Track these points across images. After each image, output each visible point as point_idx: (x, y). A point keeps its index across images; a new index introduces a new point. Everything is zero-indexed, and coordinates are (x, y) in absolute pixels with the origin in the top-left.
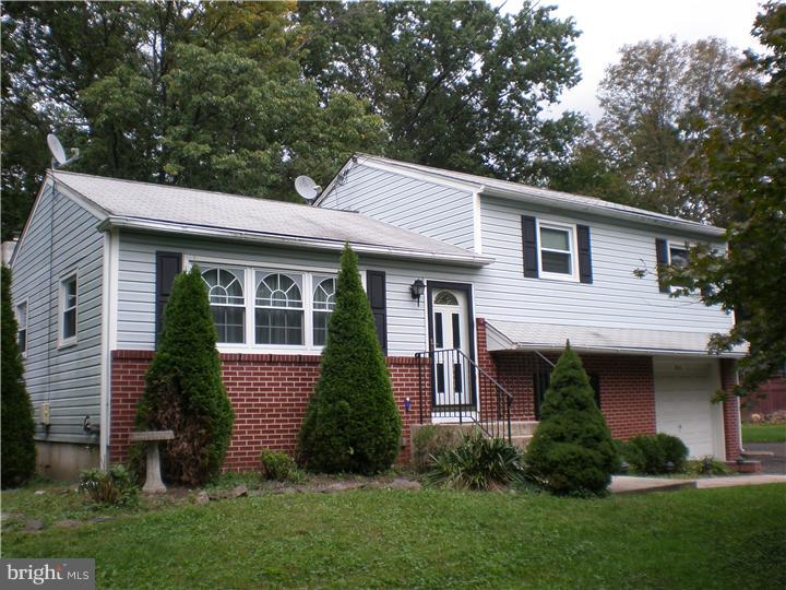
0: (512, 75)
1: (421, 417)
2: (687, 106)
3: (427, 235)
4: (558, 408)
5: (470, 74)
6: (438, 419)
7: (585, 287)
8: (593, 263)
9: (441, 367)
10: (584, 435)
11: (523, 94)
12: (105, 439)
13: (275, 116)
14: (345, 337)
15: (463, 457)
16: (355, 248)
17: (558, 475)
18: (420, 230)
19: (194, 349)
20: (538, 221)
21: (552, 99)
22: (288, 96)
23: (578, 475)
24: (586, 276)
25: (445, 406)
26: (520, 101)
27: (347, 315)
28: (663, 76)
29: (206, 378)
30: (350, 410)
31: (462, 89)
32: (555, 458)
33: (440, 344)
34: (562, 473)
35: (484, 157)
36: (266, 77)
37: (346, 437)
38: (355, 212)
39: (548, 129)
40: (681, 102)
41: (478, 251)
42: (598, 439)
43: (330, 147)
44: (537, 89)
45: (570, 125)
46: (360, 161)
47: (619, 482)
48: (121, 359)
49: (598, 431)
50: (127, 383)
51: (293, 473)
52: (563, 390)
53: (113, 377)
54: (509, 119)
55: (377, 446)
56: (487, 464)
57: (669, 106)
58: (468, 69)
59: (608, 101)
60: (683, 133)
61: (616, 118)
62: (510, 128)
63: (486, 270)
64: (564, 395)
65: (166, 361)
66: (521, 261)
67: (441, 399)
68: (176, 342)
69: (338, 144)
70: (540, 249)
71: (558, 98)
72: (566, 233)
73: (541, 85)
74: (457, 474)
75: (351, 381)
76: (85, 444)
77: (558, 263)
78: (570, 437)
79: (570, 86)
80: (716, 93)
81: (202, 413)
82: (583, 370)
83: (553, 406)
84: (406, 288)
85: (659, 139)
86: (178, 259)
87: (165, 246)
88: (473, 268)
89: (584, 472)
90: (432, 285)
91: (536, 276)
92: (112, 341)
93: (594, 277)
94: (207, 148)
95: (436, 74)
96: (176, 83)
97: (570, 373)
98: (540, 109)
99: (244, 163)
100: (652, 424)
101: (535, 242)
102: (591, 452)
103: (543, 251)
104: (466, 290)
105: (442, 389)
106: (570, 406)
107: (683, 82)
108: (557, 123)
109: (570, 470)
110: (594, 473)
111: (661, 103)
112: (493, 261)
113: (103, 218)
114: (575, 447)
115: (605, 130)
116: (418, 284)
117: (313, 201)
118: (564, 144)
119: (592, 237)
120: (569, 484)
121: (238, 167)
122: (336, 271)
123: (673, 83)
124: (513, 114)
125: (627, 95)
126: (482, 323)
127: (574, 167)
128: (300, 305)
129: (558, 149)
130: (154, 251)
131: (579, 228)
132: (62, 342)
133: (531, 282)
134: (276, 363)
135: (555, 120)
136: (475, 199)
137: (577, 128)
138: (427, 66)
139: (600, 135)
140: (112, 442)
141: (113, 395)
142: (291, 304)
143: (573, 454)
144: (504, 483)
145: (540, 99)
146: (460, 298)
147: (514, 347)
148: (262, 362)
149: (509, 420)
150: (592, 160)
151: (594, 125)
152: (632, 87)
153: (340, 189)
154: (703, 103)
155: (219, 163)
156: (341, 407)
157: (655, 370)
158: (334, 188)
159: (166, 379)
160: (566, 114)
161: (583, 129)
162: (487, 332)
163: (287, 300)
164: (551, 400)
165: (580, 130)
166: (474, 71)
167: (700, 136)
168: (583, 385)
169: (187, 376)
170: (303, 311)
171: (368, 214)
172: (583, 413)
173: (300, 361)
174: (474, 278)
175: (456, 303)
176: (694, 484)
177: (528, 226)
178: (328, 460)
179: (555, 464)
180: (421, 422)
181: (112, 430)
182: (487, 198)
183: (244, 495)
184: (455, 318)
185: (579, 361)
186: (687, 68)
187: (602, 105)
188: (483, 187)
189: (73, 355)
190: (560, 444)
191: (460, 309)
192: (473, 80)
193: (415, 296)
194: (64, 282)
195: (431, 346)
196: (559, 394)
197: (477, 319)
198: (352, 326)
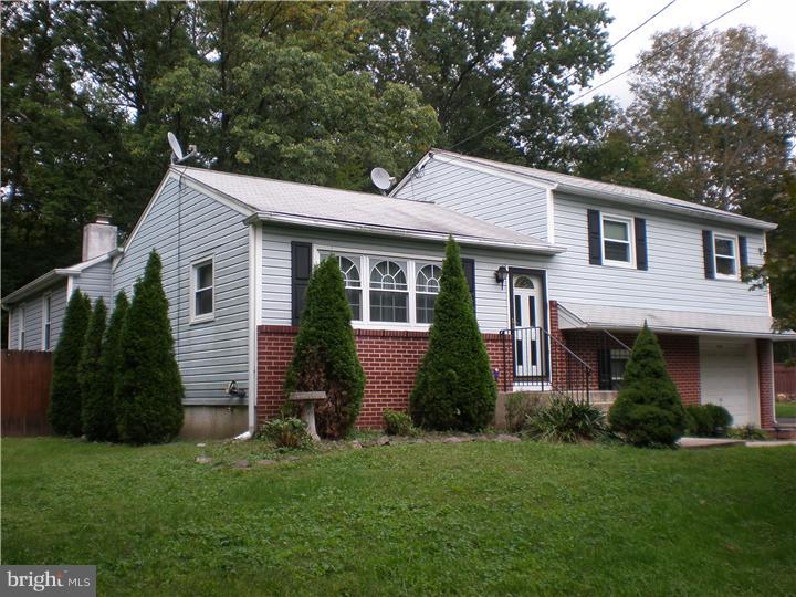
0: (544, 59)
1: (505, 386)
2: (716, 92)
3: (502, 225)
4: (638, 376)
5: (502, 57)
6: (517, 388)
7: (641, 274)
8: (649, 252)
9: (520, 342)
10: (661, 398)
11: (555, 79)
12: (252, 400)
13: (336, 108)
14: (451, 316)
15: (555, 417)
16: (457, 239)
17: (639, 432)
18: (496, 220)
19: (336, 325)
20: (601, 214)
21: (584, 84)
22: (346, 87)
23: (656, 431)
24: (642, 264)
25: (523, 377)
26: (551, 84)
27: (452, 298)
28: (694, 63)
29: (347, 349)
30: (457, 377)
31: (495, 73)
32: (636, 416)
33: (519, 324)
34: (642, 429)
35: (515, 140)
36: (330, 70)
37: (453, 400)
38: (430, 202)
39: (579, 114)
40: (710, 87)
41: (551, 241)
42: (671, 402)
43: (386, 137)
44: (569, 73)
45: (600, 109)
46: (436, 157)
47: (685, 441)
48: (267, 333)
49: (671, 396)
50: (271, 353)
51: (412, 429)
52: (642, 361)
53: (259, 348)
54: (540, 103)
55: (479, 407)
56: (575, 423)
57: (699, 92)
58: (500, 52)
59: (638, 86)
60: (711, 118)
61: (645, 103)
62: (542, 111)
63: (559, 258)
64: (643, 366)
65: (313, 334)
66: (587, 250)
67: (520, 371)
68: (321, 319)
69: (394, 134)
70: (603, 239)
71: (590, 82)
72: (625, 225)
73: (573, 70)
74: (551, 431)
75: (457, 353)
76: (227, 406)
77: (618, 252)
78: (648, 400)
79: (602, 72)
80: (744, 79)
81: (344, 377)
82: (658, 346)
83: (633, 375)
84: (492, 274)
85: (688, 125)
86: (309, 247)
87: (299, 237)
88: (547, 256)
89: (661, 429)
90: (513, 271)
91: (600, 264)
92: (258, 318)
93: (649, 264)
94: (277, 138)
95: (469, 58)
96: (245, 76)
97: (648, 347)
98: (571, 93)
99: (311, 152)
100: (697, 397)
101: (599, 233)
102: (666, 413)
103: (606, 242)
104: (541, 275)
105: (520, 363)
106: (649, 375)
107: (714, 68)
108: (588, 107)
109: (649, 426)
110: (669, 430)
111: (689, 89)
112: (565, 250)
113: (249, 214)
114: (654, 408)
115: (636, 115)
116: (502, 270)
117: (388, 192)
118: (594, 128)
119: (647, 229)
120: (648, 438)
121: (304, 155)
122: (441, 259)
123: (702, 70)
124: (543, 99)
125: (656, 81)
126: (554, 305)
127: (604, 151)
128: (405, 288)
129: (589, 133)
130: (290, 241)
131: (637, 220)
132: (194, 318)
133: (595, 268)
134: (387, 337)
135: (586, 104)
136: (549, 195)
137: (607, 111)
138: (462, 51)
139: (630, 120)
140: (258, 403)
141: (259, 363)
142: (398, 287)
143: (652, 413)
144: (590, 439)
145: (572, 84)
146: (536, 283)
147: (585, 326)
148: (376, 337)
149: (588, 390)
150: (621, 143)
151: (625, 110)
152: (662, 73)
153: (415, 181)
154: (732, 88)
155: (286, 152)
156: (450, 374)
157: (701, 349)
158: (410, 180)
159: (313, 349)
160: (596, 98)
161: (614, 113)
162: (559, 312)
163: (395, 284)
164: (632, 370)
165: (610, 114)
166: (506, 55)
167: (729, 121)
168: (659, 358)
169: (330, 347)
170: (407, 294)
171: (443, 205)
172: (658, 381)
173: (407, 336)
174: (549, 265)
175: (531, 286)
176: (743, 443)
177: (593, 218)
178: (438, 419)
179: (636, 422)
180: (505, 390)
181: (259, 393)
182: (561, 195)
183: (387, 444)
184: (532, 299)
185: (655, 339)
186: (716, 55)
187: (632, 89)
188: (556, 185)
189: (209, 329)
190: (640, 406)
191: (535, 292)
192: (506, 63)
193: (499, 280)
194: (194, 266)
195: (512, 325)
196: (638, 365)
197: (551, 302)
198: (457, 306)
